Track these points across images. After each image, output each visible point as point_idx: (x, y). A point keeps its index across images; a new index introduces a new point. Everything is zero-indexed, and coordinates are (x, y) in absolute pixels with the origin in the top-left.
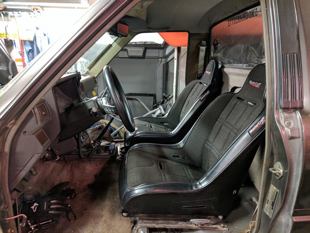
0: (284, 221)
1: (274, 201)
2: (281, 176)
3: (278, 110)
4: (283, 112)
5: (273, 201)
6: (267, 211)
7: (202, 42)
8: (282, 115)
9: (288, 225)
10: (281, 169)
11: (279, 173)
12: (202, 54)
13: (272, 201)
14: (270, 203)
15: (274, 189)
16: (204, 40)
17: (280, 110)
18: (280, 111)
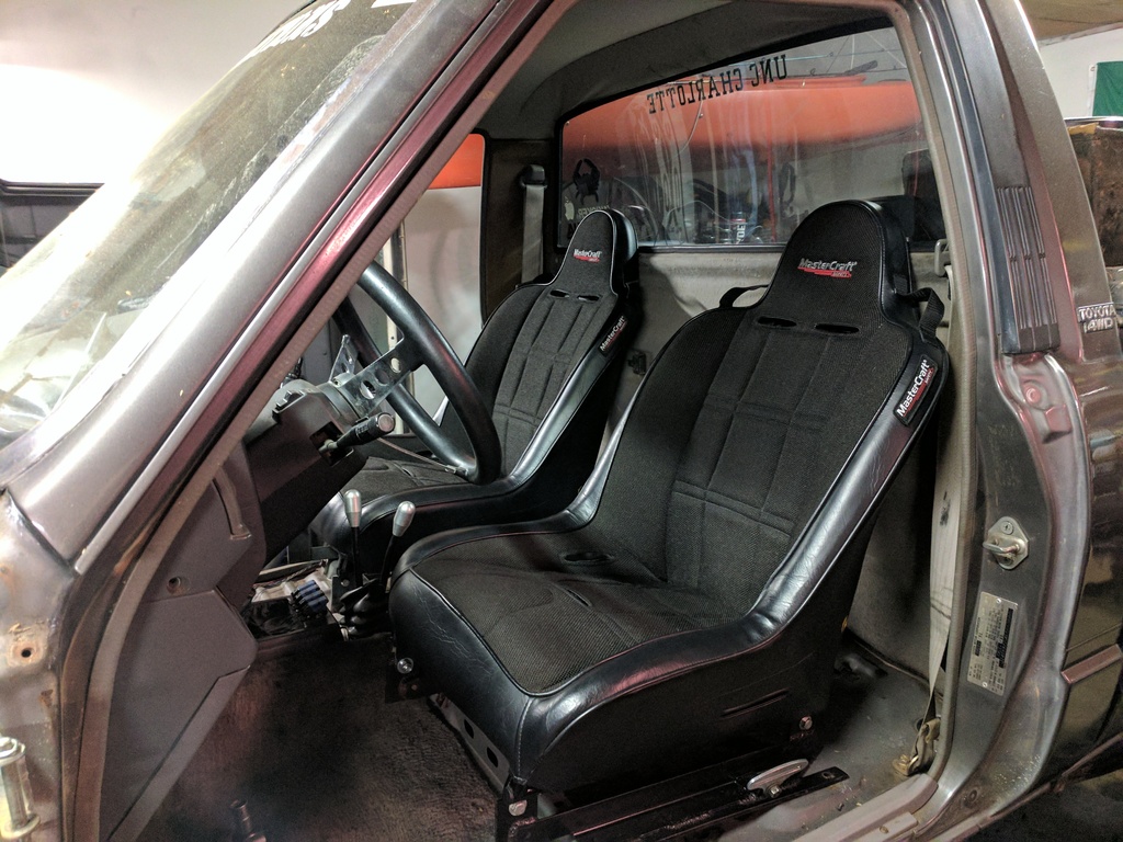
0: (1038, 692)
1: (1006, 641)
2: (1022, 557)
3: (1002, 359)
4: (1014, 363)
5: (1001, 642)
6: (979, 677)
7: (531, 169)
8: (1014, 374)
9: (1050, 701)
10: (1019, 537)
11: (1015, 552)
12: (534, 212)
13: (994, 642)
14: (990, 652)
15: (998, 605)
16: (537, 164)
17: (1006, 358)
18: (1008, 360)
